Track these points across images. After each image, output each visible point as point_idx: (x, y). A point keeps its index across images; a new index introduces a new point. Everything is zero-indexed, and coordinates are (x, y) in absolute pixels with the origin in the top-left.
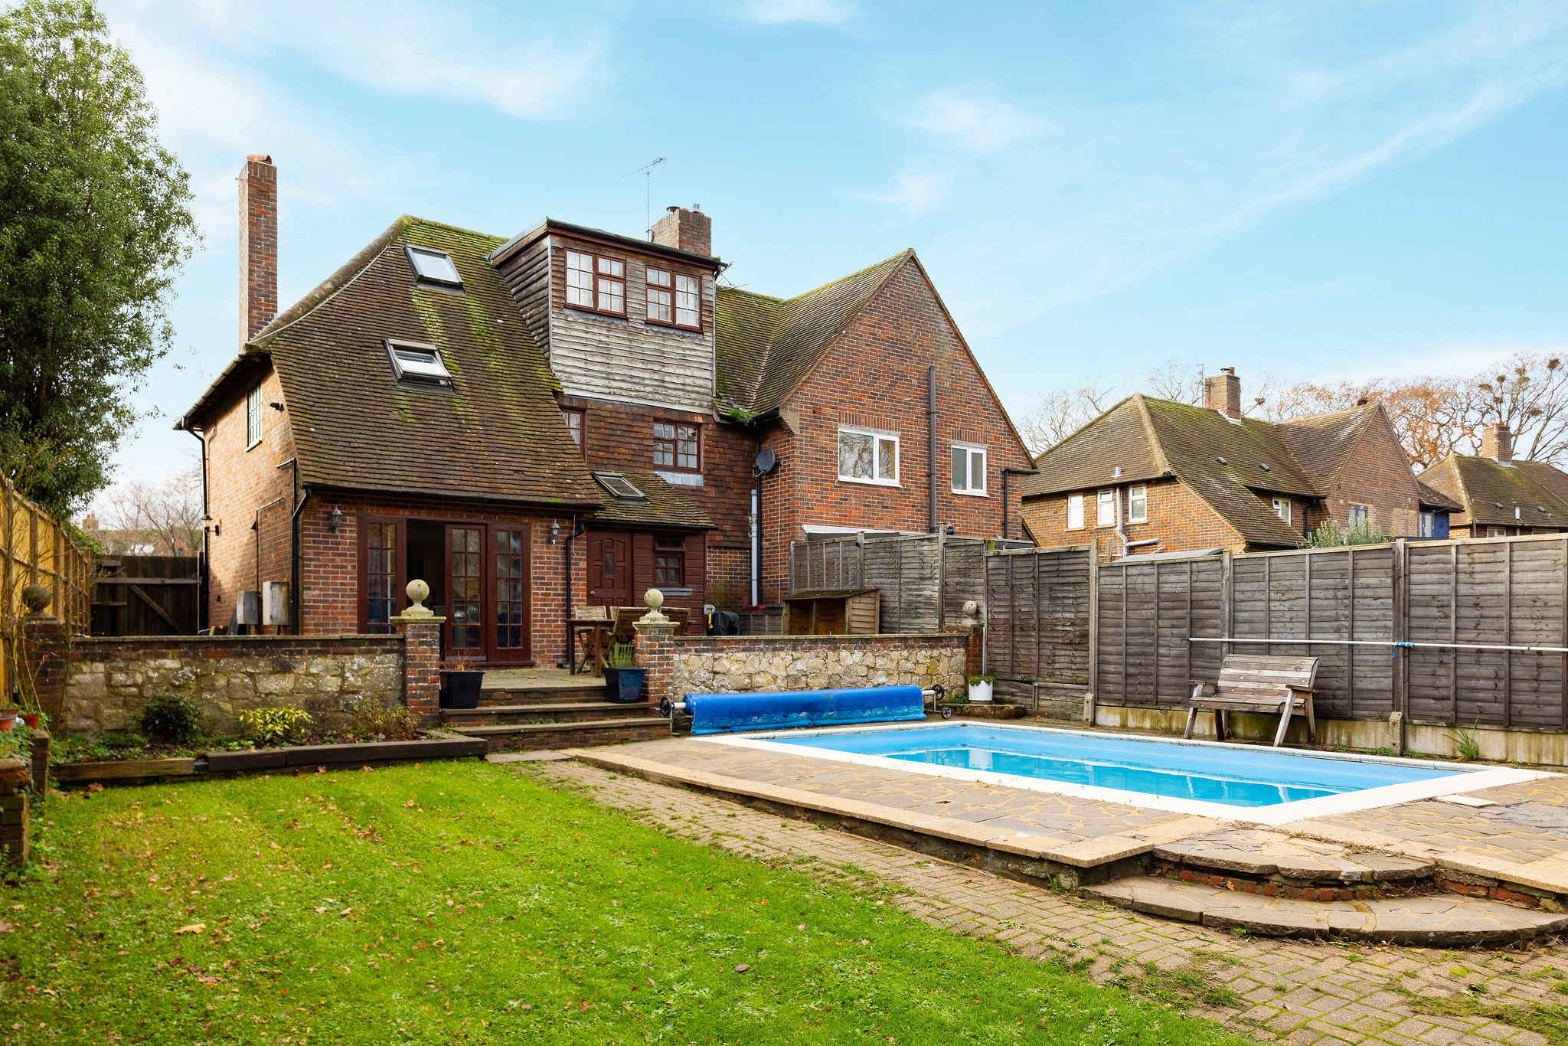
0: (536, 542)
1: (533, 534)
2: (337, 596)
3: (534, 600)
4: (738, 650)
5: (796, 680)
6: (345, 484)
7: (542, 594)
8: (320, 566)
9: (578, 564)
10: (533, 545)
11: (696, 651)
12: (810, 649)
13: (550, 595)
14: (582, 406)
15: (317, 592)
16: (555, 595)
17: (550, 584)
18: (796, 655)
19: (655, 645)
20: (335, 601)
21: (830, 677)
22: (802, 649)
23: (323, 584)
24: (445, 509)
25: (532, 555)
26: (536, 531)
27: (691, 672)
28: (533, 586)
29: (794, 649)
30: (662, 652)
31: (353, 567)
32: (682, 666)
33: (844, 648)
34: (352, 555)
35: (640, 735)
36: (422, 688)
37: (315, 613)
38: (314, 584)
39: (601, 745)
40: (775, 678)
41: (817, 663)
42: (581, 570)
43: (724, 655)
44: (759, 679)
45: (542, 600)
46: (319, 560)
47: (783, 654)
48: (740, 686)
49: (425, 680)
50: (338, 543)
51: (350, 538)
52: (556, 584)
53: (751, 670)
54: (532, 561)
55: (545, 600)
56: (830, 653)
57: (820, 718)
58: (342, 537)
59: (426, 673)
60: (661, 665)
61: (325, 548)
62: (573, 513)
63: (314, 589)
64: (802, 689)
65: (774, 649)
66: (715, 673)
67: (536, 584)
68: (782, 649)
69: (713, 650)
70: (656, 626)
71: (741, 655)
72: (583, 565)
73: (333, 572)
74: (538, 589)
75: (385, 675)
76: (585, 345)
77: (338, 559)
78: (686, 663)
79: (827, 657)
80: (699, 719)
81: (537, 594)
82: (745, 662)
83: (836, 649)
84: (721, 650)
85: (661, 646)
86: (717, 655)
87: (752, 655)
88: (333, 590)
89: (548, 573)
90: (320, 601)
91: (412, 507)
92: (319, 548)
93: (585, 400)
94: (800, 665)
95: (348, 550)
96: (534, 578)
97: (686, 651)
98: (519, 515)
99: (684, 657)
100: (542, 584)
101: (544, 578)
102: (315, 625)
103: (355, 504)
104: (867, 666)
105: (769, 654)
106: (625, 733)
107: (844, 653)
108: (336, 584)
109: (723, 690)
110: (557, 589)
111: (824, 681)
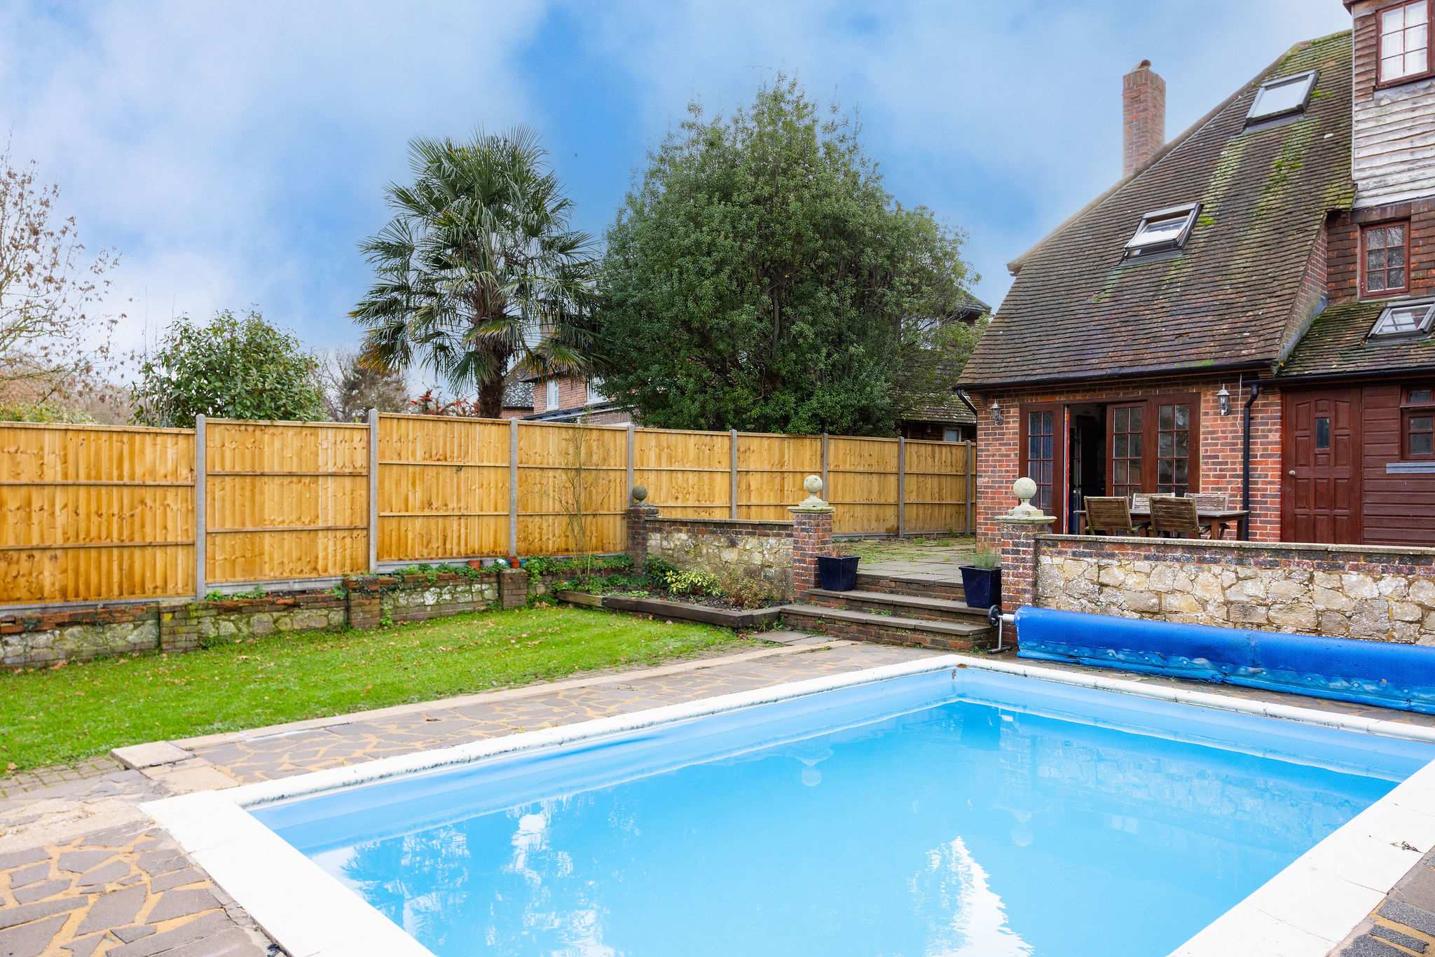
0: (1206, 414)
1: (1202, 405)
2: (1002, 482)
3: (1204, 483)
4: (1137, 557)
5: (1246, 609)
6: (991, 381)
7: (1215, 476)
8: (989, 456)
9: (1267, 437)
10: (1202, 417)
11: (1074, 554)
12: (1273, 565)
13: (1225, 476)
14: (1401, 214)
15: (986, 479)
16: (1232, 476)
17: (1226, 463)
18: (1242, 571)
19: (1008, 544)
20: (1000, 487)
21: (1319, 614)
22: (1256, 564)
23: (992, 472)
24: (1099, 390)
25: (1202, 430)
26: (1207, 401)
27: (1067, 581)
28: (1202, 467)
29: (1240, 562)
30: (1018, 552)
31: (1016, 454)
32: (1056, 572)
33: (1354, 568)
34: (1015, 444)
35: (933, 641)
36: (803, 568)
37: (985, 498)
38: (985, 472)
39: (893, 644)
40: (1204, 604)
41: (1292, 588)
42: (1270, 443)
43: (1115, 562)
44: (1173, 602)
45: (1214, 483)
46: (988, 450)
47: (1216, 569)
48: (1142, 606)
49: (804, 562)
50: (1003, 434)
51: (1013, 428)
52: (1233, 463)
53: (1160, 587)
54: (1201, 437)
55: (1218, 483)
56: (1319, 575)
57: (1234, 673)
58: (1007, 428)
59: (804, 555)
60: (1016, 568)
61: (993, 439)
62: (1238, 375)
63: (986, 476)
64: (1259, 626)
65: (1201, 561)
66: (1103, 585)
67: (1207, 464)
68: (1216, 562)
69: (1099, 555)
70: (1033, 522)
71: (1144, 565)
72: (1275, 437)
73: (999, 461)
74: (1210, 470)
75: (787, 555)
76: (1410, 129)
77: (1003, 448)
78: (1060, 567)
79: (1311, 579)
80: (1025, 639)
81: (1208, 476)
82: (1148, 575)
83: (1333, 568)
84: (1112, 556)
85: (1015, 545)
86: (1104, 562)
87: (1161, 566)
88: (999, 477)
89: (1222, 451)
90: (990, 487)
91: (1068, 392)
92: (988, 440)
93: (1407, 204)
94: (1253, 589)
95: (1012, 439)
96: (1204, 457)
97: (1060, 553)
98: (1184, 384)
99: (1058, 560)
100: (1214, 463)
101: (1217, 457)
102: (985, 508)
103: (1017, 396)
104: (1420, 605)
105: (1191, 567)
106: (919, 636)
107: (1352, 578)
108: (1002, 471)
109: (1114, 609)
110: (1235, 470)
111: (1307, 620)
